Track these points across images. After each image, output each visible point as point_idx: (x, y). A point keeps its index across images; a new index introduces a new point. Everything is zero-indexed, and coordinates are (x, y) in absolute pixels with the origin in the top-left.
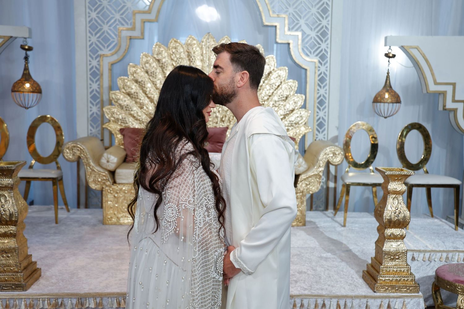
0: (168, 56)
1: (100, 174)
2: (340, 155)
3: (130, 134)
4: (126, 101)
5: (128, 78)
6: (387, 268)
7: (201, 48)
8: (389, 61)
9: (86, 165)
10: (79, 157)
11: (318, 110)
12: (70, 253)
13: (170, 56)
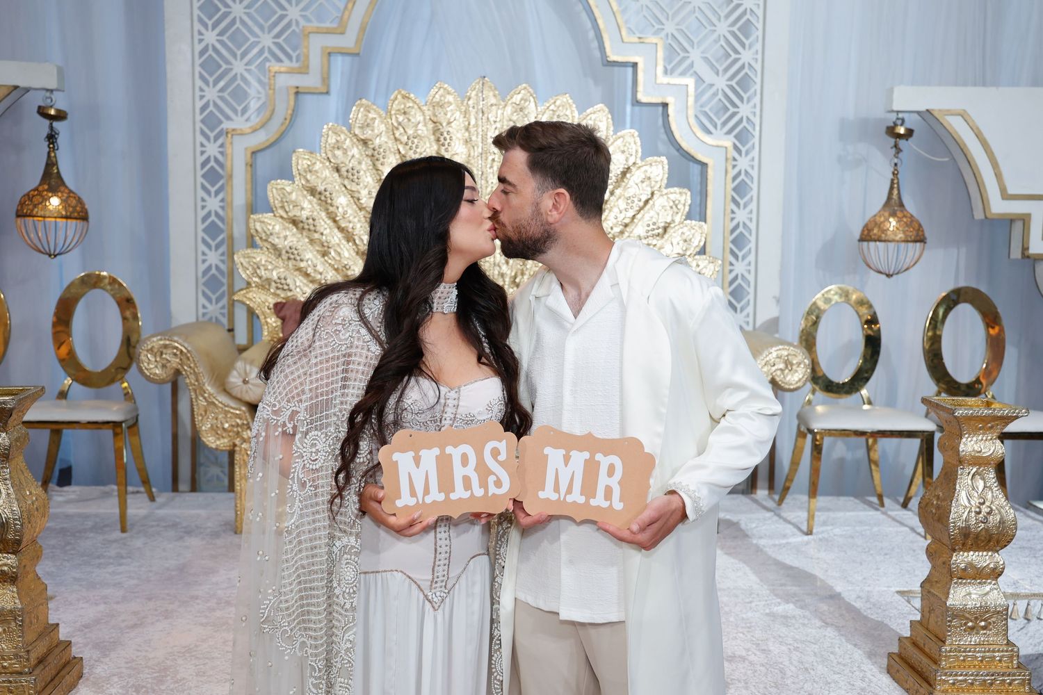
0: (387, 132)
1: (229, 412)
2: (802, 366)
4: (289, 237)
5: (293, 183)
6: (960, 651)
7: (466, 113)
8: (896, 146)
9: (195, 391)
10: (178, 372)
11: (732, 259)
12: (156, 610)
13: (393, 130)
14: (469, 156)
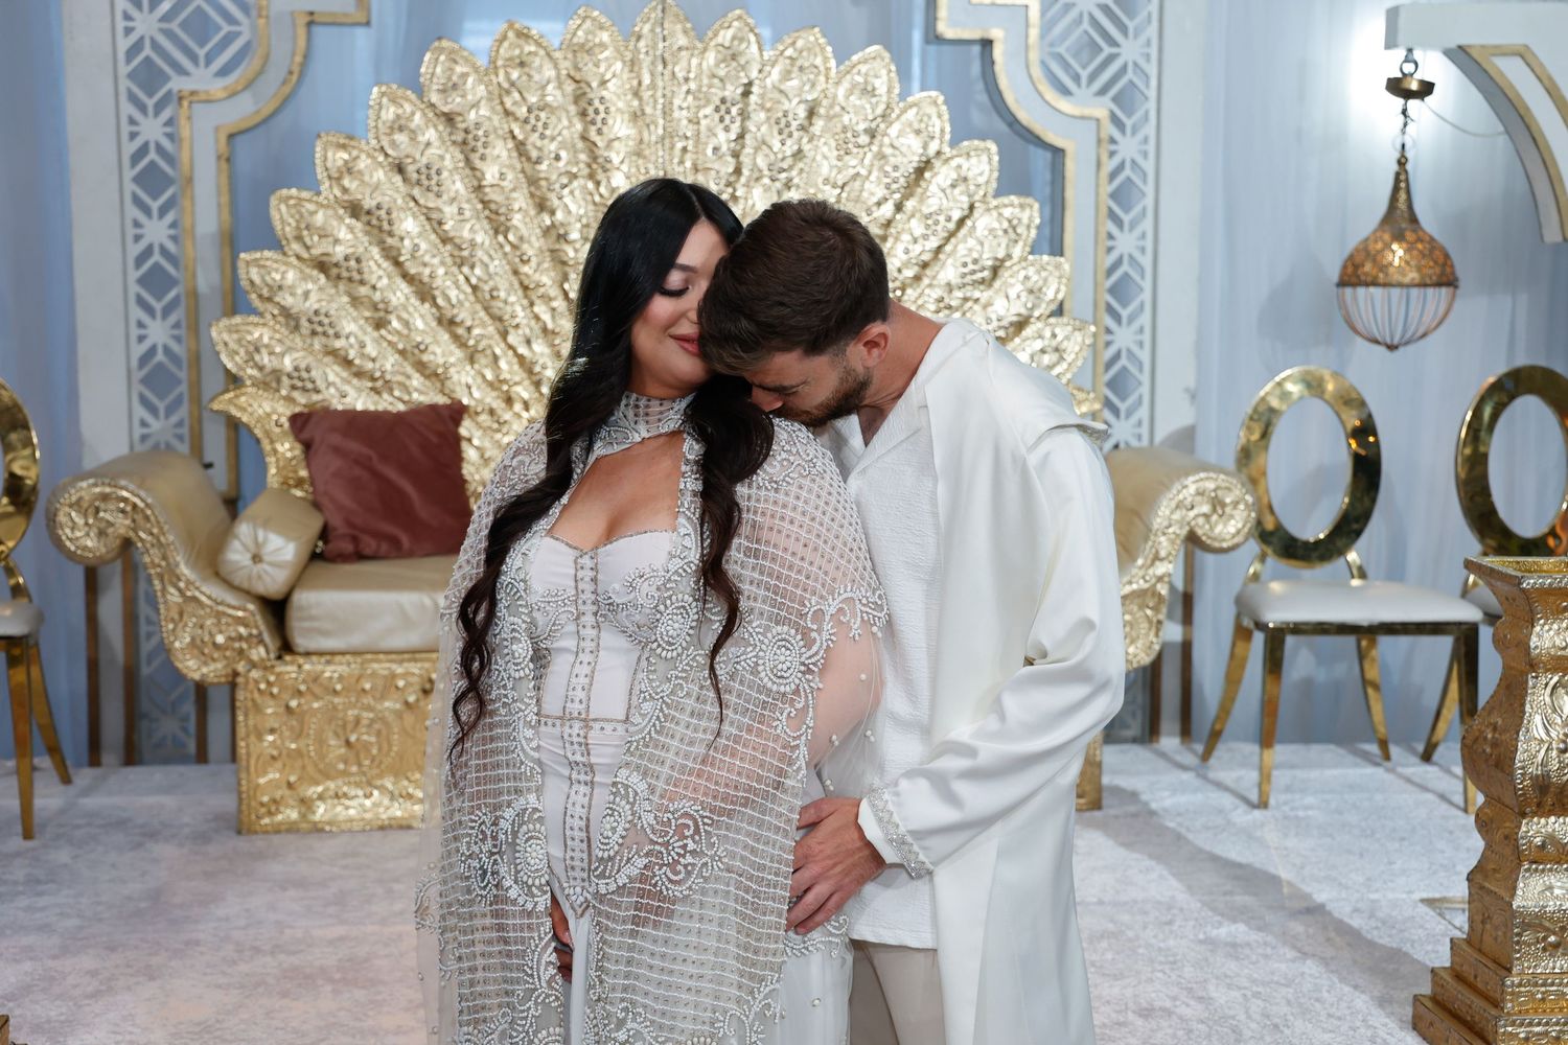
0: (490, 100)
1: (224, 614)
2: (1242, 507)
3: (336, 439)
5: (318, 193)
6: (1536, 985)
7: (633, 65)
8: (1404, 112)
9: (161, 577)
10: (127, 544)
11: (1109, 321)
12: (128, 966)
13: (500, 96)
14: (641, 141)
